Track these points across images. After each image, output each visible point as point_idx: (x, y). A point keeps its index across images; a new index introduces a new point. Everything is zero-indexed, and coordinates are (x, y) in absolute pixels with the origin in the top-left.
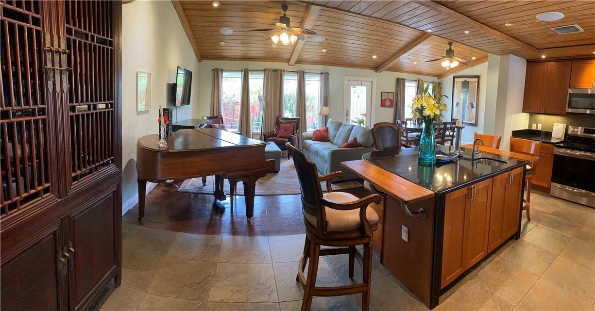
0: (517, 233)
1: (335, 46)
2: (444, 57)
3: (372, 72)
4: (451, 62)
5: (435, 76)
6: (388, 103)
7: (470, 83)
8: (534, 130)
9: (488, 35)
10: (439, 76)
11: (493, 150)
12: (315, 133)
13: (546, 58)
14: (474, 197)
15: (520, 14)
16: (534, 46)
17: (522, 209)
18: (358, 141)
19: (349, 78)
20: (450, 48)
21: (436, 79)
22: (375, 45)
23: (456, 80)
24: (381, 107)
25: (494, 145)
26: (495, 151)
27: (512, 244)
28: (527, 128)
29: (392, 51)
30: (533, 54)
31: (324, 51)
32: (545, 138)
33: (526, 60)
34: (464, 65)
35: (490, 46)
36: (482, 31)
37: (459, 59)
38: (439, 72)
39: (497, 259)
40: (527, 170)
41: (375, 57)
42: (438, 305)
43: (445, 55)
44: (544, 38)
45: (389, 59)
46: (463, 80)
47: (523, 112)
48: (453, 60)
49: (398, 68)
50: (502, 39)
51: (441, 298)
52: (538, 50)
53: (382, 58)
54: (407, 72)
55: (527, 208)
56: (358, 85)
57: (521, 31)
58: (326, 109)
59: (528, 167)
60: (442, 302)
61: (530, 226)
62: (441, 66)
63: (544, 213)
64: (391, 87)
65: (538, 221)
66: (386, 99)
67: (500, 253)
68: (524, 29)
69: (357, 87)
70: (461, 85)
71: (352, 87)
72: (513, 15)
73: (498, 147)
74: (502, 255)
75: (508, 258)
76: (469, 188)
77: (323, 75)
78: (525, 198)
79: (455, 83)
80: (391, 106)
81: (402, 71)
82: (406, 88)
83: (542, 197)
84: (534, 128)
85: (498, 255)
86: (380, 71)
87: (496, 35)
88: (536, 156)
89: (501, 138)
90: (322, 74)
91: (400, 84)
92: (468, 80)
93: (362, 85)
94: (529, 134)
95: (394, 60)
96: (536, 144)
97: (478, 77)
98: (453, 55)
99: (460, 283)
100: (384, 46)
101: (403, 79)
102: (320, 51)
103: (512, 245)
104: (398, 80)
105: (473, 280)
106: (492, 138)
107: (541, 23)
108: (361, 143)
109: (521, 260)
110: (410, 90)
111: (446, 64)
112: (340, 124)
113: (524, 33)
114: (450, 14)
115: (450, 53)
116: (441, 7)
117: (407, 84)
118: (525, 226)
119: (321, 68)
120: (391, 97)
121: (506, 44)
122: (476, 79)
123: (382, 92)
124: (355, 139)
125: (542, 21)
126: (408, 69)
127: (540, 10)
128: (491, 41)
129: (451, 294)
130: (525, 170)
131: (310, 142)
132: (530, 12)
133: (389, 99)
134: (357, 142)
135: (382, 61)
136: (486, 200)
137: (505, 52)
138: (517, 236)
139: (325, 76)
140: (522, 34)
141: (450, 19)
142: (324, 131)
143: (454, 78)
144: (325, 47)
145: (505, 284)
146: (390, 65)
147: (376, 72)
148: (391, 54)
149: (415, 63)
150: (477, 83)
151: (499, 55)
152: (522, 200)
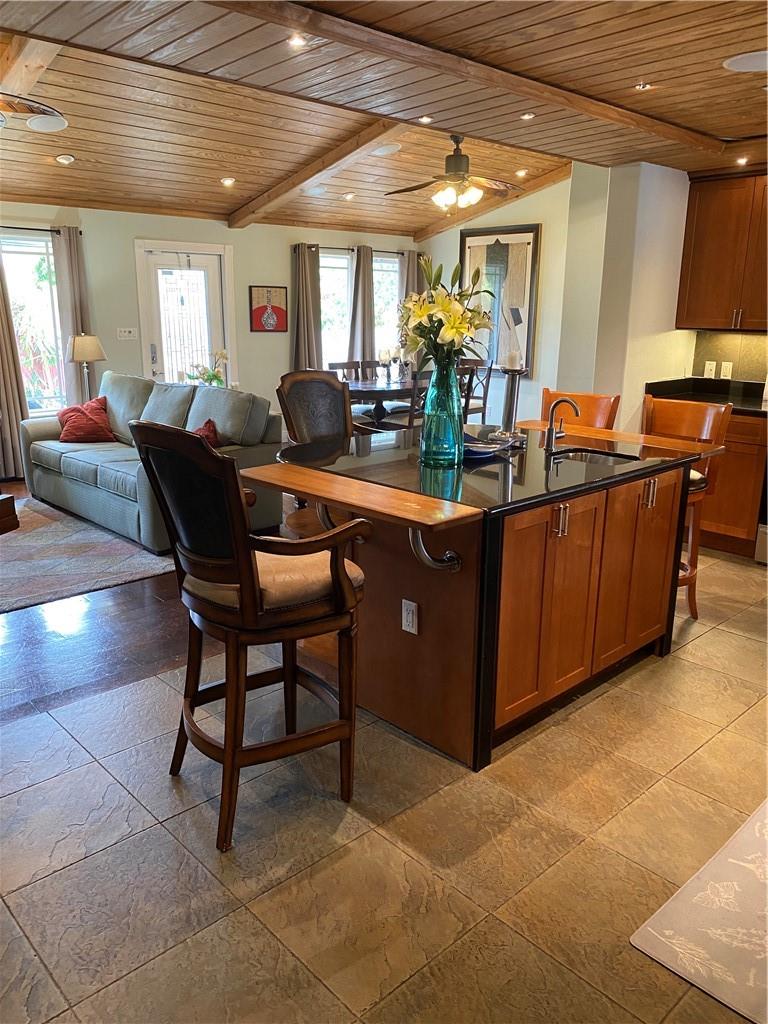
0: (662, 638)
1: (100, 148)
2: (439, 178)
3: (220, 226)
4: (461, 191)
5: (405, 233)
6: (270, 320)
7: (510, 247)
8: (710, 380)
9: (584, 117)
10: (419, 233)
11: (597, 431)
12: (63, 418)
13: (748, 164)
14: (563, 531)
15: (678, 62)
16: (714, 133)
17: (675, 583)
18: (219, 428)
19: (149, 244)
20: (457, 150)
21: (409, 243)
22: (232, 147)
23: (470, 241)
24: (252, 330)
25: (600, 422)
26: (604, 436)
27: (652, 664)
28: (689, 375)
29: (279, 165)
30: (707, 157)
31: (64, 161)
32: (743, 404)
33: (689, 173)
34: (496, 197)
35: (585, 146)
36: (570, 111)
37: (482, 181)
38: (417, 222)
39: (614, 691)
40: (694, 482)
41: (228, 182)
42: (489, 763)
43: (443, 173)
44: (744, 113)
45: (269, 188)
46: (491, 240)
47: (678, 328)
48: (466, 183)
49: (296, 215)
50: (621, 125)
51: (495, 752)
52: (724, 145)
53: (250, 186)
54: (323, 225)
55: (691, 583)
56: (180, 267)
57: (678, 99)
58: (85, 341)
59: (695, 475)
60: (496, 759)
61: (697, 628)
62: (433, 205)
63: (737, 602)
64: (277, 272)
65: (719, 617)
66: (265, 308)
67: (622, 681)
68: (687, 95)
69: (176, 272)
70: (483, 255)
71: (160, 272)
72: (657, 66)
73: (609, 425)
74: (626, 685)
75: (642, 692)
76: (553, 510)
77: (62, 239)
78: (685, 559)
79: (468, 251)
80: (280, 328)
81: (306, 224)
82: (322, 272)
83: (731, 566)
84: (709, 372)
85: (615, 684)
86: (240, 223)
87: (608, 118)
88: (718, 443)
89: (618, 399)
90: (58, 232)
91: (304, 260)
92: (504, 239)
93: (189, 266)
94: (698, 389)
95: (286, 191)
96: (718, 414)
97: (535, 229)
98: (467, 172)
99: (535, 730)
100: (256, 152)
101: (310, 247)
102: (50, 160)
103: (650, 667)
104: (296, 249)
105: (560, 727)
106: (592, 401)
107: (735, 78)
108: (229, 434)
109: (675, 697)
110: (335, 277)
111: (445, 198)
112: (148, 387)
113: (686, 106)
114: (491, 80)
115: (457, 166)
116: (468, 65)
117: (325, 260)
118: (683, 630)
119: (49, 213)
120: (279, 300)
121: (631, 137)
122: (529, 237)
123: (250, 287)
124: (210, 423)
125: (739, 74)
126: (324, 215)
127: (732, 50)
128: (591, 132)
129: (515, 747)
130: (687, 482)
131: (54, 446)
132: (706, 56)
133: (273, 307)
134: (215, 431)
135: (246, 194)
136: (590, 543)
137: (626, 158)
138: (660, 647)
139: (70, 241)
140: (681, 106)
141: (489, 91)
142: (93, 410)
143: (464, 235)
144: (67, 151)
145: (637, 737)
146: (272, 206)
147: (229, 227)
148: (276, 174)
149: (349, 197)
150: (530, 247)
151: (607, 166)
152: (678, 565)
